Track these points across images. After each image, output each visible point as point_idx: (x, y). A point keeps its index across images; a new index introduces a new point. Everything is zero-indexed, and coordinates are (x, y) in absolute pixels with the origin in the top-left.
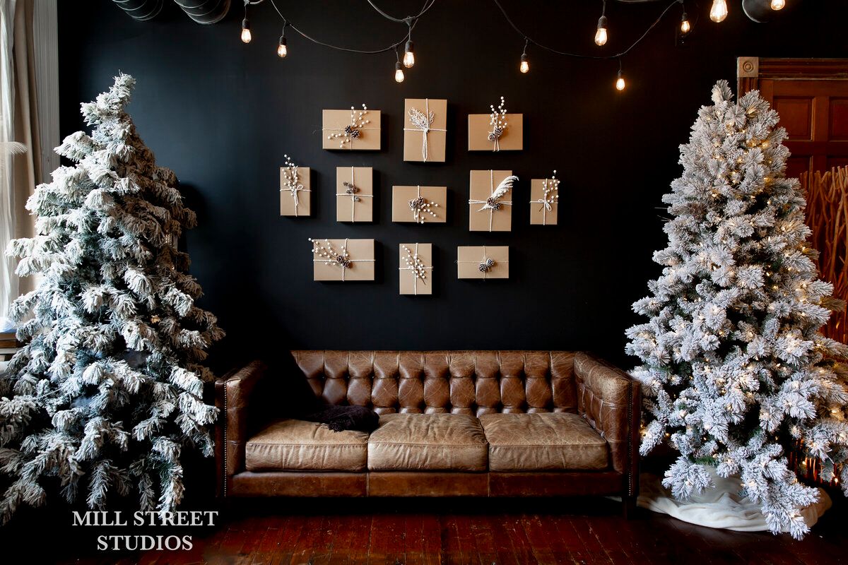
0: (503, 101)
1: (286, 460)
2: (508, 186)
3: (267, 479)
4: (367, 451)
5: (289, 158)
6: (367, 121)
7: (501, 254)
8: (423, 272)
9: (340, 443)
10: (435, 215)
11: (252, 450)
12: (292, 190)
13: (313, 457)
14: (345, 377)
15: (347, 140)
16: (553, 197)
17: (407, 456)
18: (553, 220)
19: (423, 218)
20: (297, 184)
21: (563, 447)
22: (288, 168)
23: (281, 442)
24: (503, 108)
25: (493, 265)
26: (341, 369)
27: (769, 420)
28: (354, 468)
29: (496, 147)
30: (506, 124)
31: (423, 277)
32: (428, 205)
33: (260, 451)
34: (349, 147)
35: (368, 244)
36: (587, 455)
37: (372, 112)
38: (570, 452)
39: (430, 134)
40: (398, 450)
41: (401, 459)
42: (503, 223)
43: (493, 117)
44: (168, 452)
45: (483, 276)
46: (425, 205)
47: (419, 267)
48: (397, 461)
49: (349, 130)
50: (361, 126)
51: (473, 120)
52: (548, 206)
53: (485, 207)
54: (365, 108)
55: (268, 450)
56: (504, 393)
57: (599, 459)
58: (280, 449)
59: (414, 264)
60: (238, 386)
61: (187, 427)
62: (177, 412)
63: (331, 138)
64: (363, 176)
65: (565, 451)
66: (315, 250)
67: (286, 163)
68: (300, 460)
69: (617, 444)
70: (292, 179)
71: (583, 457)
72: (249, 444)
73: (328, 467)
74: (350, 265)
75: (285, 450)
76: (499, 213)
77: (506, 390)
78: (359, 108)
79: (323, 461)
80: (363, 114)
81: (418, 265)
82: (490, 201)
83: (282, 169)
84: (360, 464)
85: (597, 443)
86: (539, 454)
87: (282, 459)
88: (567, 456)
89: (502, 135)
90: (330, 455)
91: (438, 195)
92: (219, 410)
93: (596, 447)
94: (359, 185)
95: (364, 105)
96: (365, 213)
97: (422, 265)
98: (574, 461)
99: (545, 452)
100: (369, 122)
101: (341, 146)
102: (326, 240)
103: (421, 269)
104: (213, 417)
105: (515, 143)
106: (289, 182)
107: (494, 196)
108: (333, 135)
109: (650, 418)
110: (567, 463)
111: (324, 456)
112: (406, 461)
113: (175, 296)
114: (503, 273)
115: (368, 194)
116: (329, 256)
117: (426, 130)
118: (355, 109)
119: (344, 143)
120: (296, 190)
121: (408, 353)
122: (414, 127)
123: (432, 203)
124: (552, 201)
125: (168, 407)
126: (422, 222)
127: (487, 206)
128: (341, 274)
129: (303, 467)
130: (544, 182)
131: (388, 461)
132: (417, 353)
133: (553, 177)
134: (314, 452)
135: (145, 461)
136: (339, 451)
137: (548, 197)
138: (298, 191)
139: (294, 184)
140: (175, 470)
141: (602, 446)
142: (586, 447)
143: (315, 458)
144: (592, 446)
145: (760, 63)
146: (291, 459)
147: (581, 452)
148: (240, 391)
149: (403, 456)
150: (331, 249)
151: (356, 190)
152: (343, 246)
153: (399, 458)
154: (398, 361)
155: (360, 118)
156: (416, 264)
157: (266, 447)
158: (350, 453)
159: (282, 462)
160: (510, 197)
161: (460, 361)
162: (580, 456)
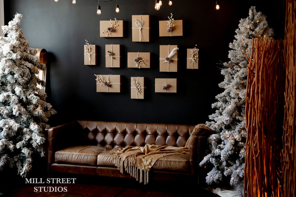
0: (172, 15)
2: (175, 52)
3: (62, 166)
4: (97, 158)
5: (87, 41)
6: (117, 25)
7: (173, 82)
8: (140, 89)
9: (88, 154)
10: (144, 65)
11: (57, 155)
12: (88, 54)
13: (77, 159)
14: (105, 132)
15: (109, 33)
16: (195, 57)
17: (111, 161)
18: (196, 67)
19: (140, 66)
20: (90, 52)
21: (170, 161)
22: (87, 45)
23: (67, 153)
24: (172, 18)
28: (92, 164)
29: (170, 35)
30: (174, 25)
31: (140, 91)
32: (142, 61)
33: (59, 156)
34: (110, 36)
35: (118, 77)
36: (179, 165)
37: (120, 21)
38: (172, 164)
39: (143, 30)
40: (108, 159)
41: (108, 162)
42: (174, 68)
43: (169, 22)
44: (26, 153)
45: (165, 91)
46: (140, 60)
47: (138, 87)
48: (107, 162)
49: (109, 29)
50: (114, 27)
51: (161, 23)
52: (194, 60)
53: (165, 62)
55: (62, 155)
57: (184, 167)
58: (66, 155)
59: (136, 86)
60: (52, 131)
61: (34, 145)
62: (31, 139)
63: (103, 33)
64: (116, 48)
65: (171, 163)
66: (97, 79)
67: (86, 43)
68: (73, 160)
69: (192, 162)
70: (89, 50)
71: (178, 166)
72: (56, 153)
73: (82, 163)
74: (110, 86)
75: (68, 156)
76: (171, 64)
78: (114, 20)
79: (81, 160)
80: (115, 22)
81: (138, 86)
82: (167, 59)
83: (85, 46)
84: (94, 163)
85: (184, 161)
86: (161, 163)
87: (67, 159)
88: (171, 165)
89: (173, 29)
90: (83, 159)
91: (146, 56)
92: (45, 139)
93: (183, 162)
94: (114, 52)
95: (115, 19)
96: (117, 64)
97: (139, 86)
98: (173, 167)
99: (163, 163)
100: (118, 25)
101: (107, 36)
102: (101, 75)
103: (139, 88)
104: (43, 141)
105: (179, 33)
106: (87, 51)
107: (169, 56)
108: (103, 31)
110: (171, 168)
111: (81, 159)
112: (110, 163)
113: (32, 97)
114: (174, 90)
115: (118, 56)
116: (102, 82)
117: (140, 28)
118: (111, 20)
119: (108, 34)
120: (90, 54)
121: (130, 123)
122: (136, 27)
123: (143, 60)
124: (195, 59)
125: (28, 137)
126: (139, 68)
127: (166, 61)
128: (106, 90)
129: (74, 162)
130: (192, 50)
131: (104, 162)
132: (134, 123)
133: (195, 48)
134: (78, 157)
135: (19, 156)
136: (87, 157)
137: (194, 56)
138: (91, 55)
139: (89, 52)
140: (28, 160)
141: (186, 162)
142: (179, 162)
143: (78, 159)
144: (181, 162)
146: (70, 159)
147: (177, 164)
149: (109, 161)
150: (103, 79)
151: (113, 54)
152: (107, 78)
155: (114, 24)
156: (137, 86)
157: (61, 155)
158: (90, 158)
160: (176, 57)
161: (151, 128)
162: (176, 166)
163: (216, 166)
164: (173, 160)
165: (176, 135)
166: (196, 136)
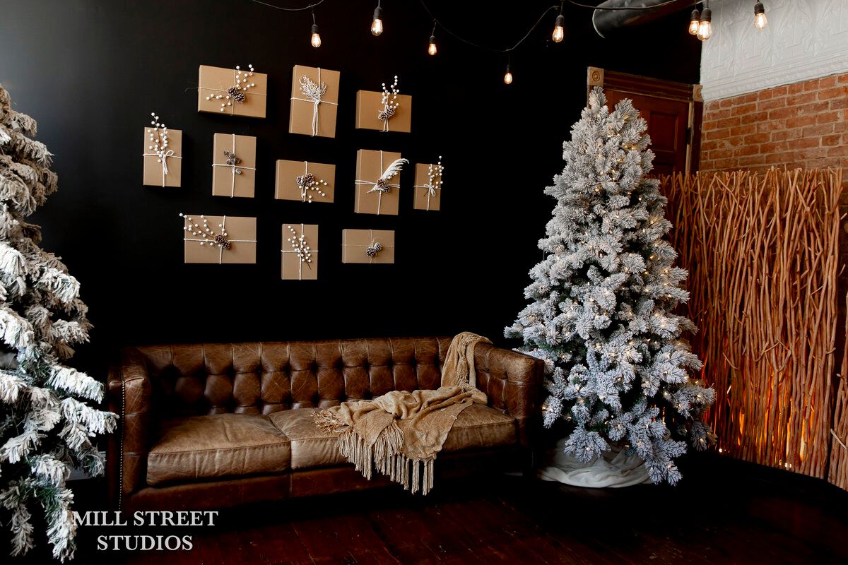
0: (396, 81)
1: (200, 468)
2: (398, 169)
3: (175, 493)
4: (290, 450)
5: (157, 118)
6: (253, 85)
7: (387, 238)
8: (309, 255)
9: (261, 443)
10: (323, 195)
11: (158, 461)
12: (160, 156)
13: (231, 463)
14: (229, 372)
15: (229, 104)
16: (437, 183)
17: (334, 451)
18: (436, 206)
19: (310, 197)
20: (166, 149)
21: (481, 427)
22: (156, 129)
23: (192, 448)
24: (396, 88)
25: (380, 250)
26: (224, 364)
27: (650, 387)
28: (278, 470)
29: (386, 127)
30: (397, 104)
31: (309, 261)
32: (317, 183)
33: (168, 461)
34: (231, 112)
35: (250, 223)
36: (501, 433)
37: (258, 74)
38: (486, 431)
39: (322, 107)
40: (325, 446)
41: (329, 455)
42: (391, 207)
43: (385, 96)
44: (55, 474)
45: (370, 261)
46: (313, 182)
47: (305, 249)
48: (324, 456)
49: (234, 92)
50: (245, 89)
51: (362, 96)
52: (432, 191)
53: (374, 189)
54: (252, 69)
55: (177, 459)
56: (397, 381)
57: (510, 436)
58: (192, 456)
59: (299, 246)
60: (140, 386)
61: (76, 439)
62: (62, 423)
63: (210, 100)
64: (245, 146)
65: (482, 431)
66: (188, 227)
67: (153, 123)
68: (217, 467)
69: (524, 420)
70: (160, 143)
71: (498, 436)
72: (152, 455)
73: (248, 471)
74: (229, 247)
75: (198, 457)
76: (387, 196)
77: (399, 378)
78: (246, 69)
79: (243, 465)
80: (248, 76)
81: (304, 248)
82: (380, 183)
83: (148, 130)
84: (284, 464)
85: (507, 420)
86: (460, 436)
87: (195, 468)
88: (484, 435)
89: (392, 116)
90: (251, 458)
91: (326, 173)
92: (118, 417)
93: (508, 425)
94: (241, 157)
95: (250, 66)
96: (246, 189)
97: (308, 248)
98: (490, 439)
99: (464, 433)
100: (255, 86)
101: (222, 110)
102: (202, 216)
103: (307, 252)
104: (111, 424)
105: (404, 125)
106: (156, 146)
107: (384, 177)
108: (212, 95)
110: (484, 442)
111: (244, 459)
112: (334, 455)
113: (55, 278)
114: (389, 258)
115: (250, 167)
116: (204, 235)
117: (317, 102)
118: (240, 69)
119: (225, 106)
120: (165, 156)
121: (298, 343)
122: (304, 97)
123: (322, 181)
124: (437, 187)
125: (51, 418)
126: (310, 201)
127: (376, 187)
128: (220, 257)
129: (220, 474)
130: (430, 167)
131: (314, 457)
132: (307, 343)
133: (439, 163)
134: (233, 457)
135: (20, 489)
136: (261, 453)
137: (433, 182)
138: (167, 158)
139: (162, 148)
140: (64, 496)
141: (512, 423)
142: (500, 425)
143: (234, 462)
144: (504, 424)
145: (605, 75)
146: (206, 466)
147: (496, 430)
148: (143, 391)
149: (330, 451)
150: (208, 227)
151: (238, 162)
152: (222, 223)
153: (327, 453)
154: (288, 352)
155: (245, 80)
156: (302, 246)
157: (175, 456)
158: (273, 453)
159: (195, 472)
160: (398, 180)
161: (354, 349)
162: (495, 434)
164: (485, 423)
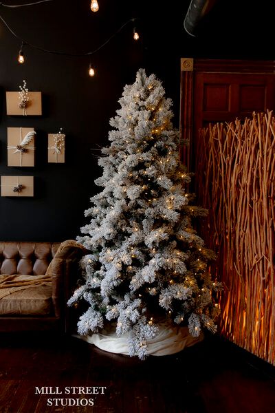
0: (25, 83)
7: (28, 181)
16: (60, 145)
18: (61, 160)
21: (21, 301)
24: (26, 88)
27: (135, 284)
29: (24, 113)
30: (28, 98)
36: (35, 306)
38: (24, 304)
42: (28, 161)
43: (21, 93)
45: (16, 194)
51: (9, 95)
52: (58, 151)
57: (44, 309)
69: (56, 299)
71: (33, 307)
76: (25, 154)
82: (19, 147)
86: (5, 305)
88: (22, 307)
89: (26, 105)
93: (42, 301)
98: (26, 310)
99: (9, 304)
105: (36, 110)
107: (22, 143)
109: (83, 282)
110: (22, 311)
114: (29, 193)
124: (60, 148)
127: (17, 150)
133: (60, 132)
137: (58, 145)
141: (46, 300)
142: (35, 301)
144: (39, 300)
145: (195, 62)
147: (32, 304)
160: (33, 145)
162: (31, 307)
163: (93, 305)
164: (25, 298)
165: (32, 258)
166: (61, 260)
